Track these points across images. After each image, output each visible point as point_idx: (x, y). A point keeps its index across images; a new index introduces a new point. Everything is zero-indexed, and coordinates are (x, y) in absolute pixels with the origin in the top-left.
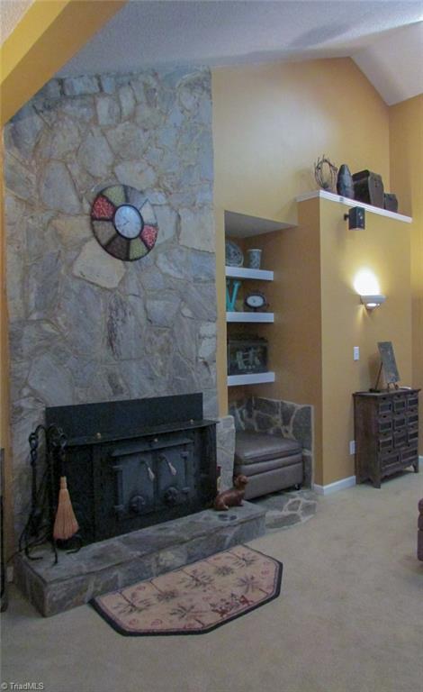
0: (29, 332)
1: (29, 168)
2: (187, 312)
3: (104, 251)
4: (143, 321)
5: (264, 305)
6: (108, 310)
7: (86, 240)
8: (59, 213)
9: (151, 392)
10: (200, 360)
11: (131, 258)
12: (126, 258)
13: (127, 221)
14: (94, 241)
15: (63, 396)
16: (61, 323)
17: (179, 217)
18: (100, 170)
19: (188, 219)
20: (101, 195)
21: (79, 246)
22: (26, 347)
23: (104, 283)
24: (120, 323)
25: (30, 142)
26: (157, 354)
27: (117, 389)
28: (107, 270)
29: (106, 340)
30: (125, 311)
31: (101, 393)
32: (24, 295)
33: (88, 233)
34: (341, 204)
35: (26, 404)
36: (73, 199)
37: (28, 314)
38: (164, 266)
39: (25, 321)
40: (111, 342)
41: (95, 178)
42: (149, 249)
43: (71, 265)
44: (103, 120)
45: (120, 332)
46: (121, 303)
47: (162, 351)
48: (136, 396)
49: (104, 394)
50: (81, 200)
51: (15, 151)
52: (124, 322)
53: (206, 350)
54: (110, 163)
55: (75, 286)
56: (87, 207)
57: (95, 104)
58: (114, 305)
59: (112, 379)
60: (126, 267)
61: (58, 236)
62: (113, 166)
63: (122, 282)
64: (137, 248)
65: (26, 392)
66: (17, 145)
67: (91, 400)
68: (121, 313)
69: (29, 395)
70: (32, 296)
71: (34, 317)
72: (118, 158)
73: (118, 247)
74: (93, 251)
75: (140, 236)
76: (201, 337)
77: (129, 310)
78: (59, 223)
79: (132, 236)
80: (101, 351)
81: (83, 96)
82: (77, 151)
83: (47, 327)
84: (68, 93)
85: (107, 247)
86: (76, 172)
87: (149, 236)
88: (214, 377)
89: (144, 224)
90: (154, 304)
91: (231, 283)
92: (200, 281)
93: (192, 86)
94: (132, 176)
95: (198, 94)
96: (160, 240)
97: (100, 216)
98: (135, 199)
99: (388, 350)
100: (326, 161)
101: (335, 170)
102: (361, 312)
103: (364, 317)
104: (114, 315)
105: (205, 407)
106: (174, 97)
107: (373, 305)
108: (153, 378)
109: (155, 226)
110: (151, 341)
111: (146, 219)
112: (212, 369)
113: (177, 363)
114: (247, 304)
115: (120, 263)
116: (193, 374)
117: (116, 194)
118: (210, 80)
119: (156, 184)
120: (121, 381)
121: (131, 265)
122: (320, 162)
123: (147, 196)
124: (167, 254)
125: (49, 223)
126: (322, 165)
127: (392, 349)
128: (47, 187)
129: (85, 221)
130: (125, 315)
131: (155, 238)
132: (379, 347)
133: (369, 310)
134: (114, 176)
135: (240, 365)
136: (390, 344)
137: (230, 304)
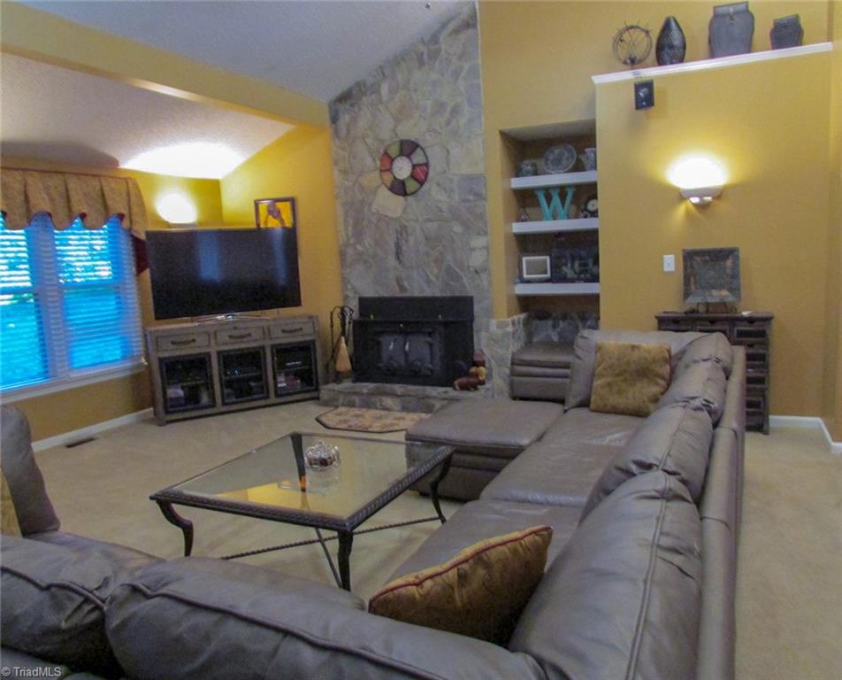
0: (350, 251)
1: (343, 149)
2: (458, 229)
3: (390, 192)
4: (421, 238)
6: (395, 234)
7: (378, 187)
8: (362, 173)
9: (428, 293)
10: (472, 269)
11: (408, 191)
12: (405, 194)
13: (403, 169)
14: (383, 186)
15: (369, 292)
16: (366, 244)
17: (448, 151)
18: (386, 134)
19: (456, 151)
20: (386, 154)
21: (374, 192)
22: (349, 260)
23: (390, 214)
24: (403, 242)
25: (343, 132)
26: (432, 264)
27: (402, 288)
28: (393, 205)
29: (394, 255)
30: (406, 232)
31: (392, 291)
32: (346, 230)
33: (380, 181)
35: (350, 294)
36: (369, 161)
37: (348, 239)
38: (435, 192)
39: (347, 245)
40: (398, 255)
41: (382, 141)
42: (422, 183)
43: (370, 205)
44: (385, 99)
45: (404, 248)
46: (404, 227)
47: (436, 261)
48: (417, 294)
49: (396, 293)
50: (374, 160)
51: (336, 141)
52: (407, 241)
53: (476, 260)
54: (393, 127)
56: (378, 163)
57: (379, 89)
58: (399, 229)
59: (399, 281)
60: (406, 200)
61: (362, 189)
62: (396, 126)
63: (404, 211)
64: (411, 186)
65: (349, 286)
66: (337, 136)
67: (385, 295)
68: (405, 236)
69: (352, 289)
70: (350, 228)
71: (352, 241)
72: (397, 120)
73: (399, 188)
74: (384, 193)
75: (413, 176)
76: (472, 250)
77: (410, 231)
78: (362, 179)
79: (405, 177)
80: (392, 261)
81: (373, 85)
82: (370, 128)
83: (359, 247)
84: (363, 89)
85: (392, 189)
86: (371, 142)
87: (420, 175)
88: (485, 283)
89: (414, 166)
90: (429, 225)
91: (562, 190)
92: (468, 201)
93: (456, 31)
94: (408, 131)
95: (462, 36)
96: (431, 174)
97: (384, 168)
98: (408, 148)
99: (726, 257)
100: (632, 27)
101: (647, 32)
102: (681, 210)
103: (688, 214)
104: (399, 236)
105: (476, 308)
106: (439, 50)
107: (695, 200)
108: (429, 282)
109: (427, 165)
110: (427, 254)
111: (415, 162)
112: (484, 276)
113: (449, 271)
114: (586, 210)
115: (401, 198)
116: (465, 280)
117: (394, 151)
118: (473, 16)
119: (428, 130)
120: (406, 283)
121: (409, 198)
122: (621, 33)
123: (421, 143)
124: (438, 184)
125: (356, 181)
126: (626, 36)
127: (737, 257)
128: (354, 158)
129: (376, 174)
130: (407, 235)
131: (426, 174)
132: (690, 255)
133: (696, 206)
134: (396, 135)
135: (570, 274)
136: (733, 251)
137: (562, 212)
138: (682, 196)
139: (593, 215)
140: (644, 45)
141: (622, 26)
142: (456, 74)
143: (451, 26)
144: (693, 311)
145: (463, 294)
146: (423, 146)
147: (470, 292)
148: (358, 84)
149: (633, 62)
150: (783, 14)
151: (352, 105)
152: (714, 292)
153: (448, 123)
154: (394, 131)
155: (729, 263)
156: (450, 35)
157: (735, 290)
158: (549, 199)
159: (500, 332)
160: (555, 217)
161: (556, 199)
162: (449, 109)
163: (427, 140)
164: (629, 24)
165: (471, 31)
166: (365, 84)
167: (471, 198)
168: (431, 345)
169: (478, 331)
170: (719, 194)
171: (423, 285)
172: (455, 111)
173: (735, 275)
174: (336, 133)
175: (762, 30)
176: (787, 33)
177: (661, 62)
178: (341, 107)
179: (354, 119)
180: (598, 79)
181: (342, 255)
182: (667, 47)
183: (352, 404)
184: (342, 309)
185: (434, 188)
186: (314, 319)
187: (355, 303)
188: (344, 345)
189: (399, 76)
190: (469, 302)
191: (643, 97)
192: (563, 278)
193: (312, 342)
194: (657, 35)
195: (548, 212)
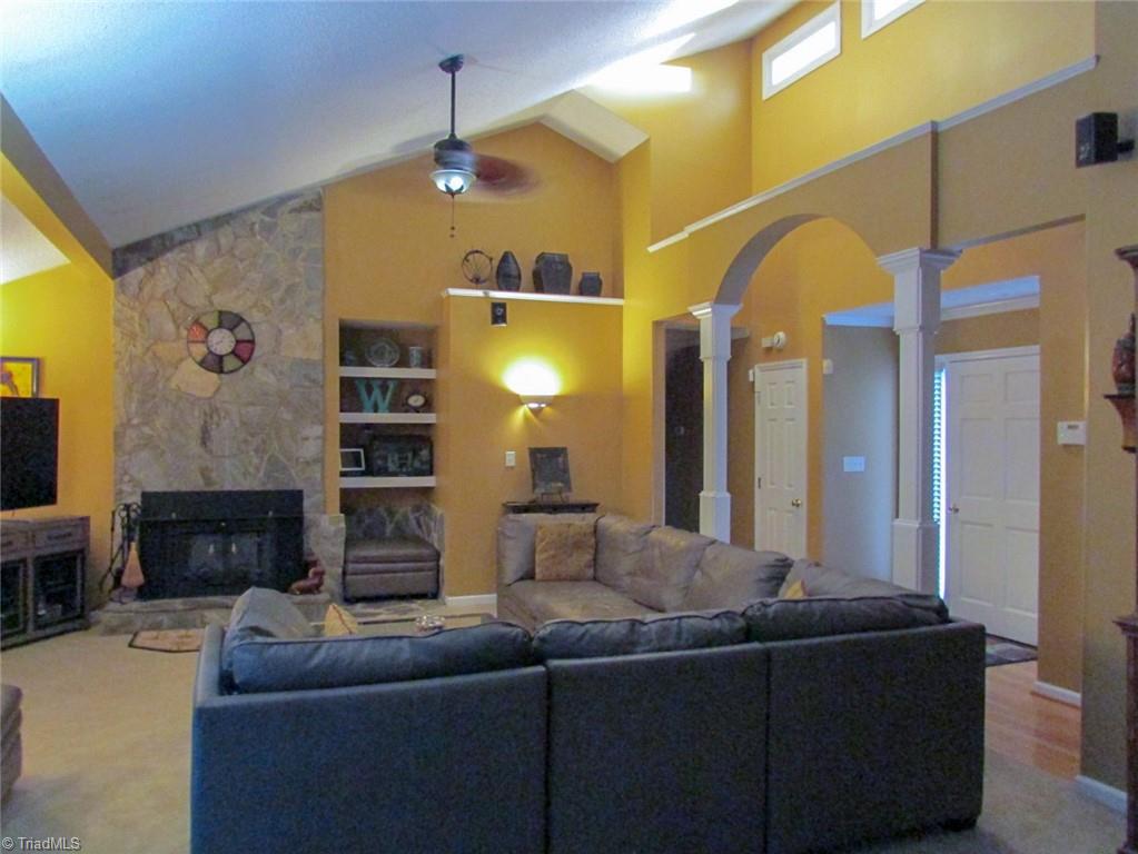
0: (130, 433)
1: (133, 309)
2: (287, 416)
3: (198, 367)
4: (238, 424)
5: (425, 405)
6: (202, 416)
7: (182, 360)
8: (159, 339)
9: (243, 486)
10: (301, 460)
11: (225, 370)
12: (221, 371)
13: (222, 342)
14: (190, 359)
15: (158, 485)
16: (158, 426)
17: (280, 331)
18: (198, 300)
19: (289, 332)
20: (197, 322)
21: (176, 365)
22: (128, 446)
23: (198, 394)
24: (214, 426)
25: (133, 288)
26: (252, 453)
27: (208, 481)
28: (202, 382)
29: (199, 441)
30: (219, 415)
31: (192, 482)
32: (128, 406)
33: (185, 353)
34: (487, 297)
35: (126, 488)
36: (170, 327)
37: (129, 420)
38: (260, 374)
39: (126, 426)
40: (205, 438)
41: (193, 308)
42: (244, 362)
43: (168, 379)
44: (200, 261)
45: (214, 433)
46: (215, 409)
47: (256, 451)
48: (228, 487)
49: (198, 486)
50: (178, 328)
51: (122, 297)
52: (218, 425)
53: (308, 451)
54: (208, 293)
55: (172, 397)
56: (184, 333)
57: (193, 247)
58: (208, 411)
59: (204, 472)
60: (221, 379)
61: (157, 359)
62: (212, 294)
63: (217, 391)
64: (230, 363)
65: (126, 478)
66: (123, 292)
67: (184, 489)
68: (215, 418)
69: (129, 481)
70: (133, 406)
71: (135, 421)
72: (216, 290)
73: (215, 364)
74: (189, 368)
75: (234, 353)
76: (306, 439)
77: (223, 414)
78: (158, 348)
79: (224, 352)
80: (194, 447)
82: (175, 290)
83: (146, 429)
84: (168, 243)
85: (202, 363)
86: (173, 305)
87: (244, 351)
88: (318, 476)
89: (238, 342)
90: (251, 409)
91: (384, 383)
92: (302, 386)
93: (298, 210)
94: (229, 301)
95: (306, 216)
96: (257, 353)
97: (191, 339)
98: (230, 321)
99: (558, 456)
100: (477, 252)
101: (491, 259)
102: (521, 413)
103: (526, 419)
104: (208, 419)
105: (306, 503)
106: (276, 224)
107: (534, 406)
108: (246, 474)
109: (252, 342)
110: (246, 441)
111: (240, 337)
112: (317, 468)
113: (273, 462)
114: (407, 404)
115: (215, 375)
116: (293, 472)
117: (210, 322)
118: (320, 200)
119: (255, 305)
120: (214, 475)
121: (226, 377)
122: (468, 255)
123: (244, 317)
124: (265, 365)
125: (148, 349)
126: (470, 257)
127: (566, 456)
128: (148, 320)
129: (181, 344)
130: (220, 419)
131: (251, 353)
132: (534, 452)
133: (532, 410)
134: (211, 303)
135: (392, 467)
136: (563, 450)
137: (383, 405)
138: (518, 401)
139: (417, 410)
140: (488, 270)
141: (469, 250)
142: (295, 253)
143: (293, 203)
144: (534, 501)
145: (291, 488)
146: (249, 321)
147: (299, 485)
148: (161, 236)
149: (477, 282)
150: (591, 270)
151: (150, 259)
152: (553, 484)
153: (282, 301)
154: (209, 299)
155: (560, 459)
156: (290, 212)
157: (567, 483)
158: (369, 391)
159: (333, 528)
160: (376, 409)
161: (377, 392)
162: (284, 287)
163: (254, 316)
164: (475, 249)
165: (315, 215)
166: (172, 239)
167: (307, 384)
168: (260, 545)
169: (308, 528)
170: (553, 402)
171: (238, 474)
172: (291, 290)
173: (566, 471)
174: (122, 288)
175: (576, 278)
176: (591, 286)
177: (503, 288)
178: (133, 258)
179: (152, 274)
180: (453, 292)
181: (118, 436)
182: (506, 275)
183: (157, 627)
184: (127, 507)
185: (259, 369)
186: (85, 521)
187: (136, 499)
188: (134, 553)
189: (223, 241)
190: (296, 497)
191: (499, 313)
192: (384, 472)
193: (82, 551)
194: (496, 263)
195: (368, 404)
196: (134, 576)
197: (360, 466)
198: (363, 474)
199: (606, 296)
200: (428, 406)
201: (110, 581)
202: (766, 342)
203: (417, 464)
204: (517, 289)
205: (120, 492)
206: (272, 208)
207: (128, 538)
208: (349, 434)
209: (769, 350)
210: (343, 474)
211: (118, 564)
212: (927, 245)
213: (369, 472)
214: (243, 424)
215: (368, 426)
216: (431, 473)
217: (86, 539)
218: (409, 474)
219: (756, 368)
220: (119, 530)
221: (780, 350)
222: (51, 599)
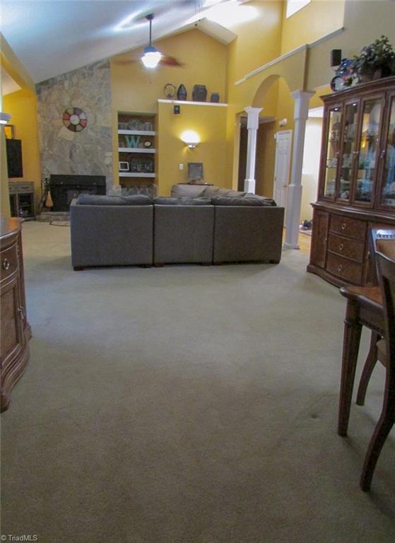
0: (46, 153)
1: (43, 107)
2: (99, 148)
4: (82, 151)
5: (151, 145)
7: (61, 127)
8: (53, 119)
9: (85, 174)
10: (105, 165)
11: (77, 130)
12: (75, 131)
13: (75, 120)
14: (65, 126)
15: (55, 172)
16: (54, 150)
17: (96, 116)
18: (66, 104)
19: (99, 116)
20: (66, 112)
21: (60, 128)
22: (44, 157)
23: (69, 140)
25: (44, 99)
26: (87, 162)
27: (74, 172)
28: (70, 135)
29: (69, 157)
30: (75, 147)
31: (67, 172)
32: (44, 144)
33: (62, 124)
34: (172, 103)
35: (45, 173)
36: (57, 114)
37: (45, 148)
38: (89, 132)
39: (44, 150)
40: (71, 156)
41: (64, 106)
42: (84, 127)
43: (57, 134)
44: (66, 88)
45: (74, 154)
46: (74, 145)
47: (89, 161)
48: (80, 174)
49: (70, 173)
50: (60, 114)
52: (75, 151)
53: (107, 161)
55: (59, 140)
56: (62, 116)
57: (63, 83)
58: (72, 146)
59: (71, 169)
60: (75, 134)
61: (53, 126)
62: (71, 101)
63: (74, 138)
64: (79, 128)
65: (45, 169)
66: (40, 101)
67: (64, 174)
68: (74, 149)
69: (46, 171)
70: (46, 143)
71: (47, 149)
72: (72, 99)
73: (72, 128)
74: (65, 129)
75: (80, 124)
76: (106, 157)
77: (77, 147)
78: (53, 122)
79: (76, 124)
80: (68, 159)
81: (60, 81)
82: (58, 100)
83: (51, 152)
84: (55, 82)
85: (69, 128)
86: (58, 106)
87: (83, 124)
88: (110, 171)
89: (80, 120)
90: (86, 145)
91: (136, 136)
92: (104, 137)
93: (101, 68)
94: (77, 104)
95: (104, 70)
96: (88, 124)
97: (65, 119)
98: (77, 111)
99: (199, 166)
100: (170, 84)
101: (175, 88)
102: (185, 149)
103: (187, 151)
104: (71, 149)
105: (107, 181)
106: (93, 74)
107: (191, 146)
108: (86, 169)
109: (86, 120)
110: (85, 157)
111: (81, 118)
112: (110, 168)
113: (95, 165)
114: (144, 145)
115: (73, 133)
116: (102, 169)
117: (71, 111)
118: (109, 64)
119: (87, 106)
120: (74, 169)
121: (77, 133)
123: (83, 110)
124: (91, 129)
125: (50, 122)
126: (167, 87)
127: (202, 166)
128: (49, 112)
129: (61, 120)
130: (76, 149)
131: (86, 124)
132: (189, 165)
133: (190, 148)
134: (71, 105)
135: (139, 169)
136: (201, 164)
137: (135, 144)
138: (186, 145)
139: (148, 147)
140: (174, 92)
141: (166, 83)
142: (101, 84)
143: (99, 65)
145: (101, 175)
146: (85, 112)
147: (104, 174)
148: (52, 79)
149: (169, 97)
150: (216, 92)
151: (49, 88)
152: (196, 177)
153: (96, 104)
154: (70, 102)
155: (200, 168)
156: (98, 68)
158: (130, 140)
159: (117, 190)
160: (132, 147)
161: (133, 140)
162: (97, 99)
163: (86, 110)
165: (107, 70)
166: (56, 80)
167: (106, 136)
169: (107, 189)
170: (198, 145)
171: (83, 170)
172: (100, 100)
173: (202, 172)
174: (40, 99)
175: (209, 96)
176: (215, 99)
177: (179, 99)
178: (43, 87)
179: (50, 94)
180: (160, 101)
181: (41, 155)
182: (181, 94)
183: (58, 220)
184: (46, 179)
185: (89, 131)
186: (32, 183)
187: (48, 177)
188: (49, 195)
189: (74, 80)
190: (104, 178)
191: (177, 110)
192: (136, 171)
193: (32, 194)
194: (177, 89)
195: (129, 144)
196: (50, 203)
197: (126, 168)
198: (127, 171)
199: (221, 103)
200: (152, 146)
201: (41, 205)
202: (281, 123)
203: (148, 168)
204: (185, 99)
205: (43, 174)
206: (91, 67)
207: (47, 190)
208: (123, 156)
209: (282, 126)
210: (121, 171)
211: (44, 199)
212: (302, 89)
213: (130, 171)
214: (85, 151)
215: (130, 153)
216: (153, 172)
217: (33, 190)
218: (145, 172)
219: (277, 133)
220: (44, 188)
221: (284, 126)
222: (24, 209)
